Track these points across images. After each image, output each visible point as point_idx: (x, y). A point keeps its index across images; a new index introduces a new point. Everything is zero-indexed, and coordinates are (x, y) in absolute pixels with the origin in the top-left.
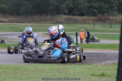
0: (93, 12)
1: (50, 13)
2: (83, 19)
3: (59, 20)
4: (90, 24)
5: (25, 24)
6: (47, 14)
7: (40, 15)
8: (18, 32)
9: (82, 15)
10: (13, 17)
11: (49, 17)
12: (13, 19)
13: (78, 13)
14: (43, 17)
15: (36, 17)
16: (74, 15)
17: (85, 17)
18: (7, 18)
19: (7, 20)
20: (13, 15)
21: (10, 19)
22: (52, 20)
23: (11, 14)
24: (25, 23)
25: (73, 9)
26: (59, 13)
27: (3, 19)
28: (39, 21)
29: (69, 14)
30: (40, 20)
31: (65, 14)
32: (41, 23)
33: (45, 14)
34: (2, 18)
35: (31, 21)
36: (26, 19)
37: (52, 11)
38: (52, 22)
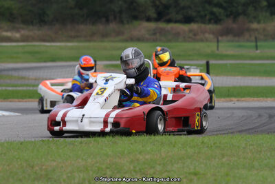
0: (212, 13)
1: (115, 18)
2: (190, 31)
3: (136, 33)
4: (207, 40)
5: (58, 44)
6: (108, 21)
7: (93, 24)
8: (45, 61)
9: (188, 20)
10: (31, 27)
11: (113, 26)
12: (31, 33)
13: (180, 17)
14: (101, 27)
15: (82, 27)
16: (169, 21)
17: (194, 26)
18: (18, 30)
19: (17, 35)
20: (32, 23)
21: (25, 32)
22: (119, 33)
23: (27, 22)
24: (60, 41)
25: (167, 7)
26: (135, 18)
27: (9, 34)
28: (91, 37)
29: (158, 20)
30: (93, 34)
31: (149, 19)
32: (95, 41)
33: (104, 20)
34: (7, 31)
35: (71, 37)
36: (60, 32)
37: (121, 12)
38: (120, 37)
